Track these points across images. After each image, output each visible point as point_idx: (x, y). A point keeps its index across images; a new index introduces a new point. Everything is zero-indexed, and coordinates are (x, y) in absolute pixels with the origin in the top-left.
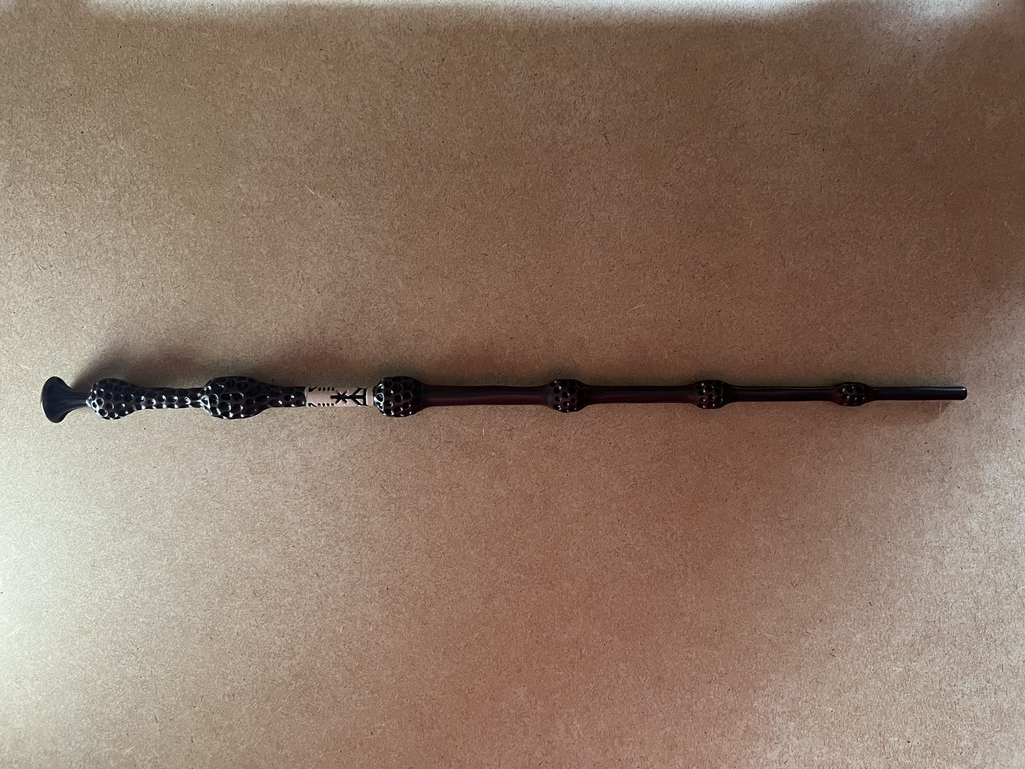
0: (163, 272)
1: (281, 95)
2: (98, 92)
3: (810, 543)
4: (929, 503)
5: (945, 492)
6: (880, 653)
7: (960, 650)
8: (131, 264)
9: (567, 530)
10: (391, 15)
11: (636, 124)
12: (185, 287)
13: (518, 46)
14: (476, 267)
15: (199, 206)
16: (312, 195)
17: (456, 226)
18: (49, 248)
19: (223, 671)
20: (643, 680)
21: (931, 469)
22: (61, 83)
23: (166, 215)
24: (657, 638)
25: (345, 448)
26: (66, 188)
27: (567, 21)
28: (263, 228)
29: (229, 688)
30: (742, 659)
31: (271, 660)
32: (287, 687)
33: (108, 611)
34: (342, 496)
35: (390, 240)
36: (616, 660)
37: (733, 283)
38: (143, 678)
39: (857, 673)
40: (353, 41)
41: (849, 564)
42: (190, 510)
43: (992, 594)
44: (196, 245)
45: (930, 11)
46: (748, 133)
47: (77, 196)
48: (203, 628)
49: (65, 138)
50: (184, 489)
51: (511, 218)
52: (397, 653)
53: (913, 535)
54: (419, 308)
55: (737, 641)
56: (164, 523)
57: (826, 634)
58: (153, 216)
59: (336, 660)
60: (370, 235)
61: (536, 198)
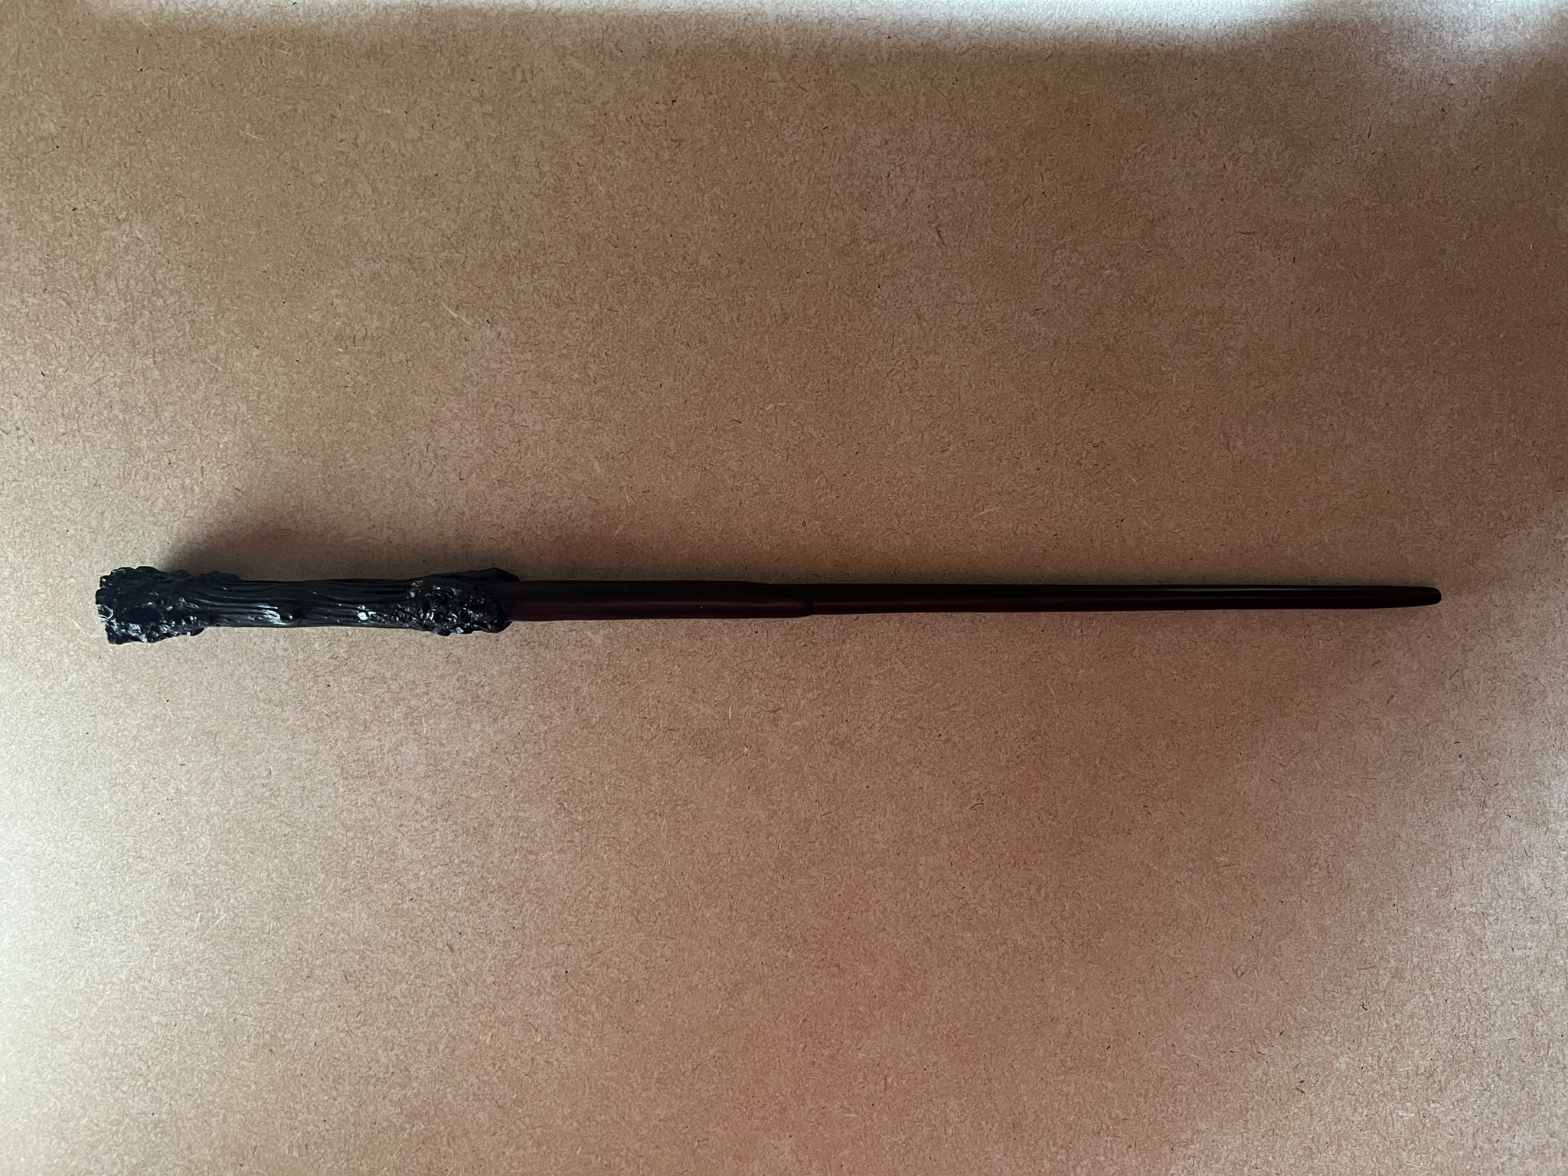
0: (202, 441)
1: (407, 154)
2: (102, 143)
3: (1264, 904)
4: (1462, 841)
5: (1488, 824)
6: (1379, 1088)
7: (1508, 1082)
8: (151, 428)
9: (866, 878)
10: (588, 26)
11: (989, 213)
12: (239, 467)
13: (798, 81)
14: (722, 441)
15: (266, 334)
16: (453, 319)
17: (691, 374)
18: (15, 400)
19: (289, 1107)
20: (986, 1128)
21: (1465, 785)
22: (42, 127)
23: (210, 347)
24: (1011, 1059)
25: (499, 737)
26: (45, 300)
27: (878, 43)
28: (372, 371)
29: (299, 1134)
30: (1151, 1095)
31: (371, 1088)
32: (396, 1134)
33: (100, 1003)
34: (492, 817)
35: (581, 395)
36: (943, 1095)
37: (1144, 475)
38: (156, 1116)
39: (1340, 1120)
40: (526, 67)
41: (1329, 941)
42: (241, 837)
43: (1561, 991)
44: (259, 398)
45: (1470, 39)
46: (1171, 231)
47: (63, 314)
48: (258, 1036)
49: (46, 217)
50: (232, 802)
51: (780, 363)
52: (581, 1079)
53: (1434, 894)
54: (627, 507)
55: (1143, 1065)
56: (197, 859)
57: (1290, 1056)
58: (190, 349)
59: (479, 1088)
60: (549, 387)
61: (823, 330)
